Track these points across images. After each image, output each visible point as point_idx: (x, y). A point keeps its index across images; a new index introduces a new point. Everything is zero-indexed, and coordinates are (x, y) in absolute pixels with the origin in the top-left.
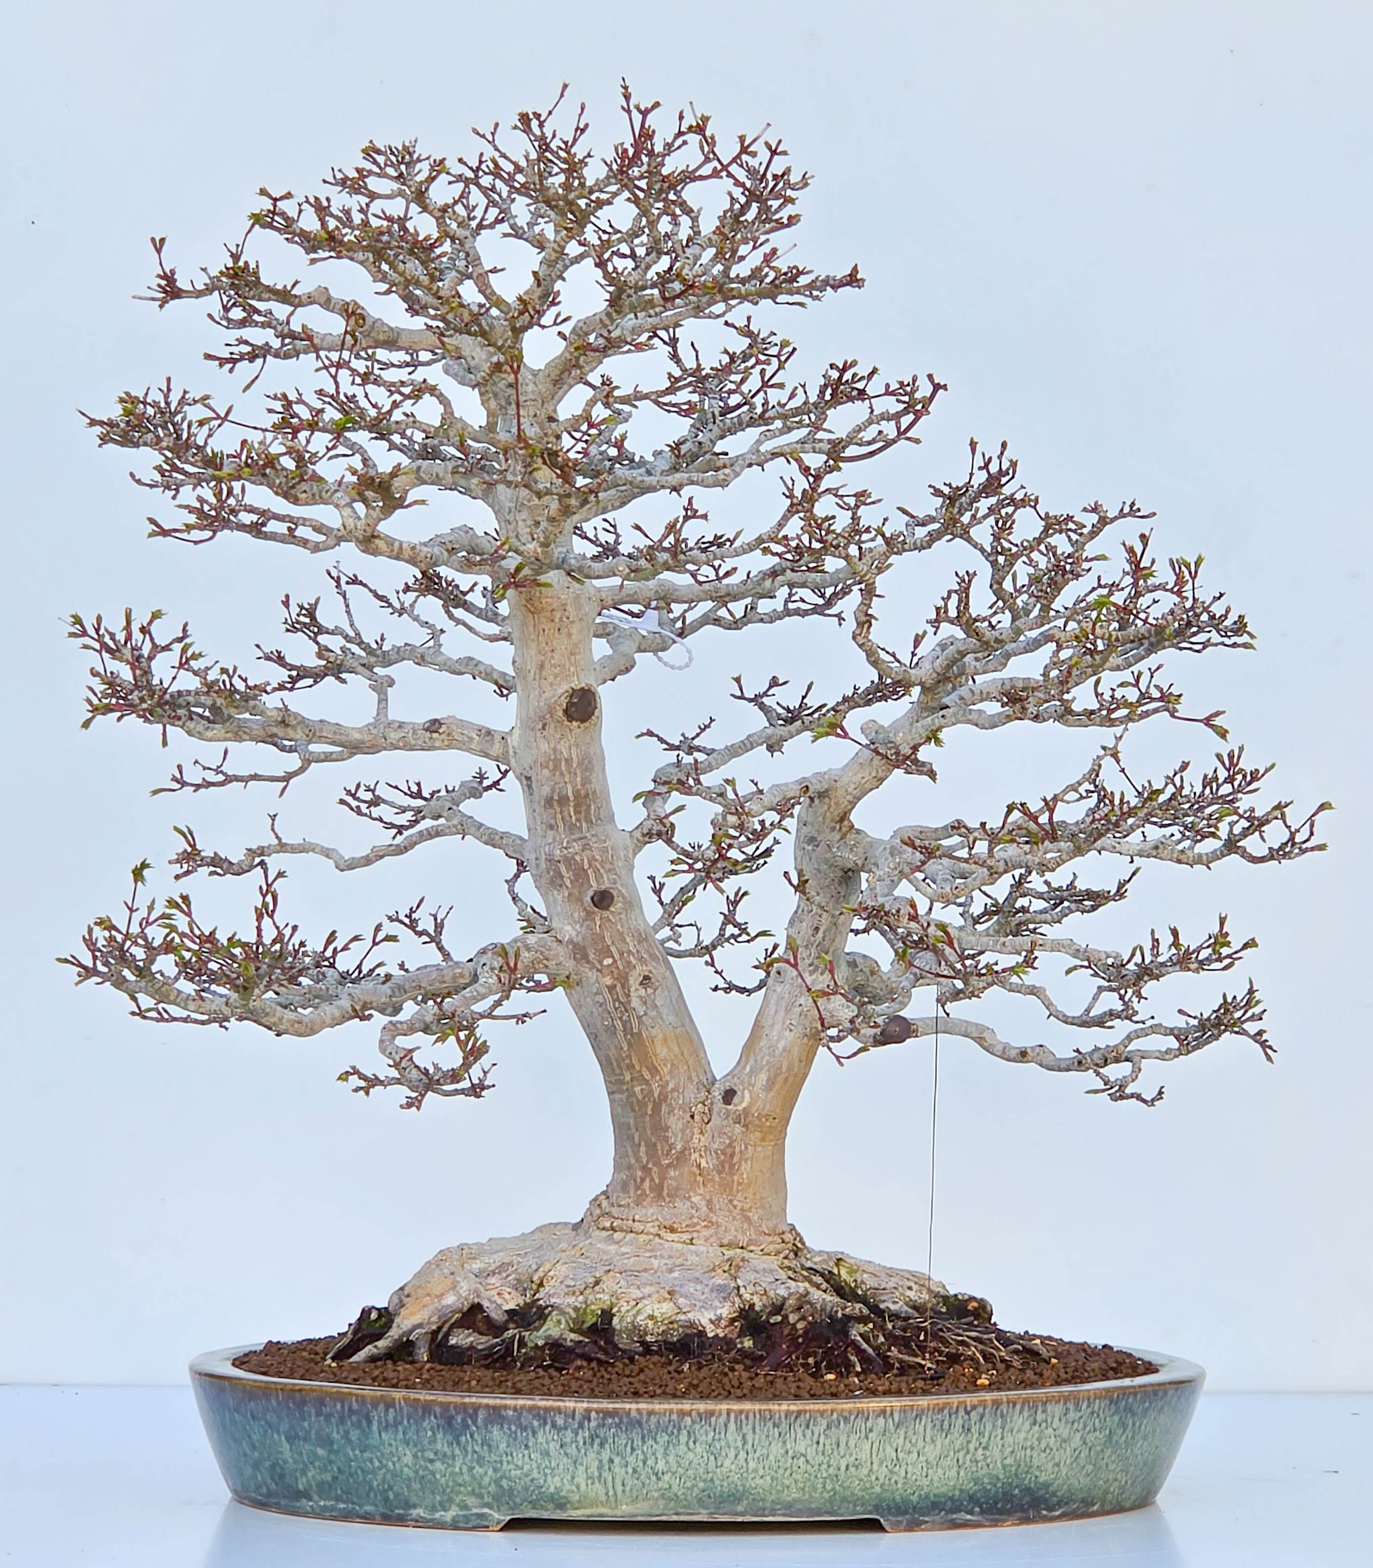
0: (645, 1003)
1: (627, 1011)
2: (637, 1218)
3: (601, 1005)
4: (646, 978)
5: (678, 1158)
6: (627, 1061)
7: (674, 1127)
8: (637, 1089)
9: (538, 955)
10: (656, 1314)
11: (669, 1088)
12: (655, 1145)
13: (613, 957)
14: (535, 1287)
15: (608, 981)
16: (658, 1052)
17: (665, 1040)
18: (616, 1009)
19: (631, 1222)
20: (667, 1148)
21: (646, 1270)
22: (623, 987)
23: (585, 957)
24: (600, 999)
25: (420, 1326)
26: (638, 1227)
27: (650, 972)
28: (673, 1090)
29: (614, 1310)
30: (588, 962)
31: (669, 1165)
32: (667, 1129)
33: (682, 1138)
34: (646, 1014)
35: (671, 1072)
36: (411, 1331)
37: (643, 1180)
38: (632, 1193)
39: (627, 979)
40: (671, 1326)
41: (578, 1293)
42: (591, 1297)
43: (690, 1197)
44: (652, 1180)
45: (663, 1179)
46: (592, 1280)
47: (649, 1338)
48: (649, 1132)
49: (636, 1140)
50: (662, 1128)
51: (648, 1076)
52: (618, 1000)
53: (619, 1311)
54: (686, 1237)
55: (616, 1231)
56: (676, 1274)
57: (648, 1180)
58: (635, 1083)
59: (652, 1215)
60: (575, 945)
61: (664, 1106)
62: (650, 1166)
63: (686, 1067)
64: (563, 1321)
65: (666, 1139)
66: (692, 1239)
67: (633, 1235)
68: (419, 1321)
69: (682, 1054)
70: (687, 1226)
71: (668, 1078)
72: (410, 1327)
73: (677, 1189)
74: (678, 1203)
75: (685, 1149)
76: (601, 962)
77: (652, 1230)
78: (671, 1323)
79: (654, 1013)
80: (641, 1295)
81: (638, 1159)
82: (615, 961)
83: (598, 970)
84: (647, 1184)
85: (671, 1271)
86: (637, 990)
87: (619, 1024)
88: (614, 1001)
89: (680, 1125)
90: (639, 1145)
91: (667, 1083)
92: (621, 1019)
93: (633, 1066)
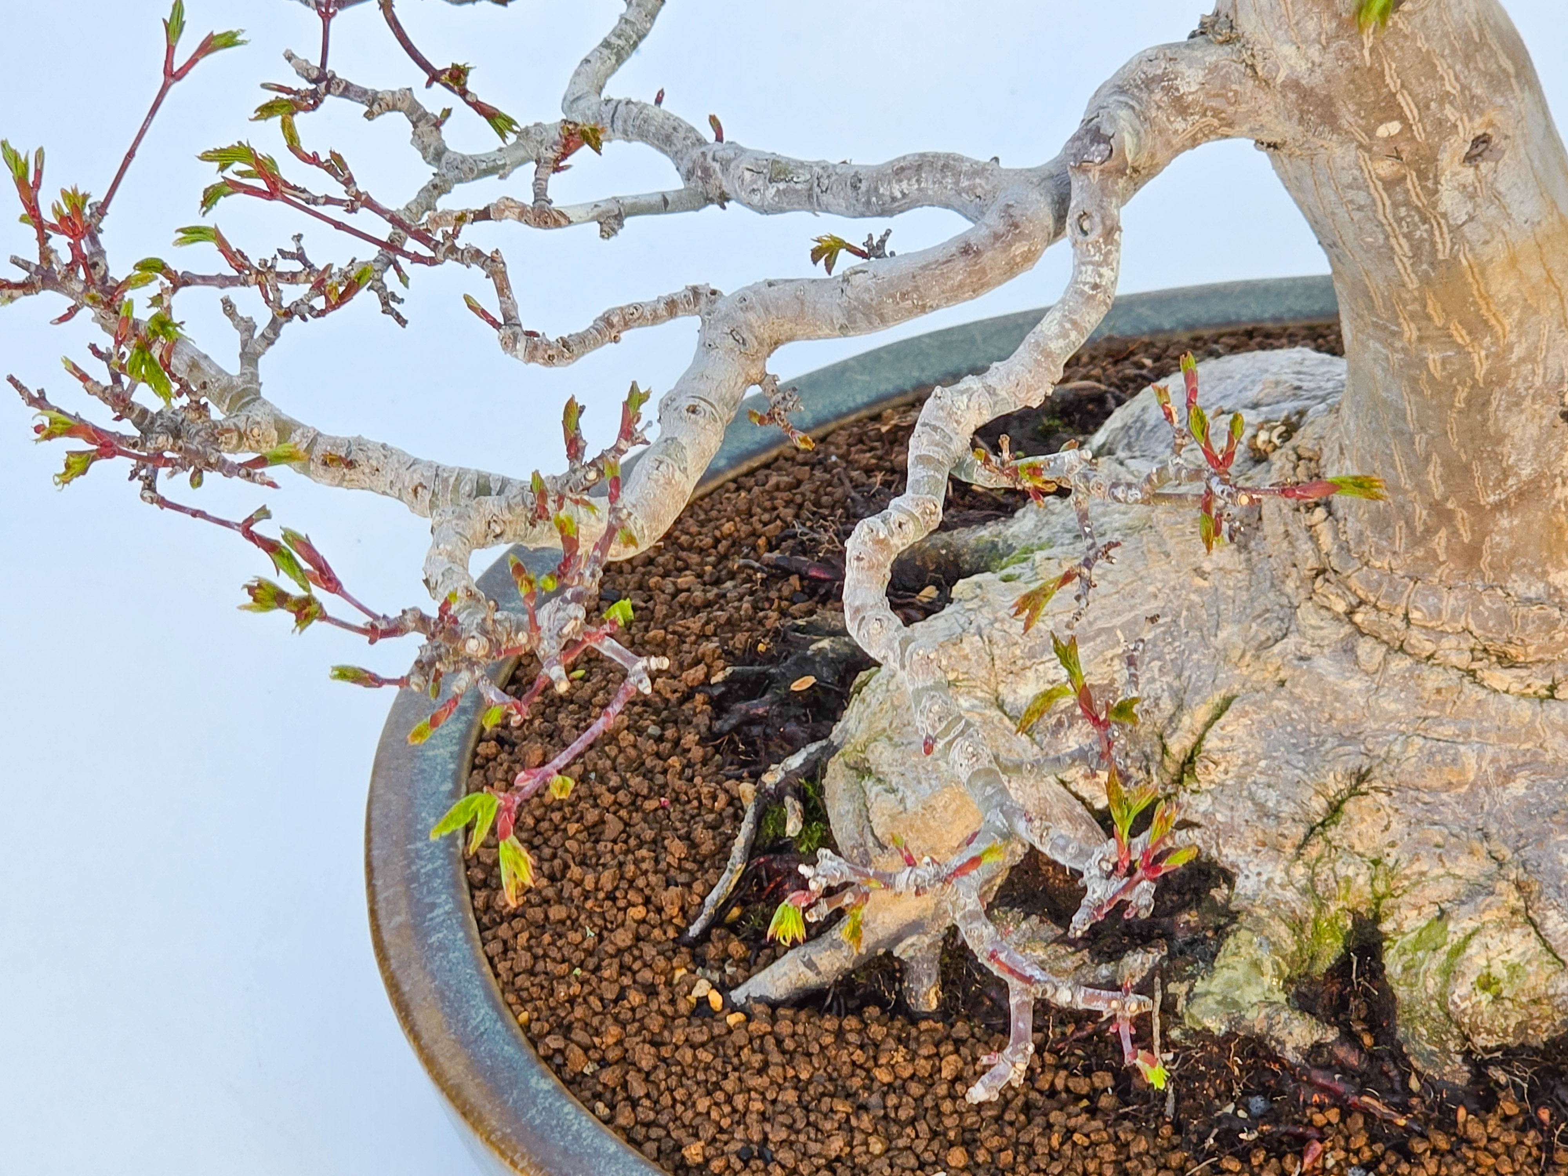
0: (1472, 197)
1: (1425, 220)
2: (1415, 615)
3: (1360, 208)
4: (1482, 140)
5: (1521, 494)
6: (1416, 307)
7: (1517, 434)
8: (1433, 357)
9: (1209, 119)
10: (1499, 970)
11: (1514, 358)
12: (1467, 469)
13: (1403, 119)
14: (1172, 768)
15: (1386, 168)
16: (1493, 289)
17: (1513, 262)
18: (1399, 220)
19: (1399, 624)
20: (1496, 474)
21: (1449, 786)
22: (1422, 175)
23: (1330, 119)
24: (1361, 198)
25: (915, 927)
26: (1417, 639)
27: (1491, 124)
28: (1522, 360)
29: (1387, 926)
30: (1336, 129)
31: (1499, 506)
32: (1500, 439)
33: (1536, 456)
34: (1471, 219)
35: (1521, 323)
36: (898, 938)
37: (1429, 531)
38: (1400, 545)
39: (1433, 159)
40: (1535, 1010)
41: (1290, 851)
42: (1324, 872)
43: (1545, 573)
44: (1455, 533)
45: (1481, 534)
46: (1318, 805)
47: (1481, 1040)
48: (1454, 440)
49: (1420, 446)
50: (1488, 437)
51: (1461, 336)
52: (1407, 203)
53: (1399, 931)
54: (1540, 685)
55: (1363, 635)
56: (1518, 787)
57: (1443, 533)
58: (1428, 345)
59: (1455, 616)
60: (1305, 94)
61: (1497, 393)
62: (1450, 505)
63: (1554, 304)
64: (1268, 966)
65: (1497, 459)
66: (1552, 688)
67: (1408, 662)
68: (913, 915)
69: (1550, 279)
70: (1540, 649)
71: (1513, 338)
72: (893, 928)
73: (1514, 553)
74: (1519, 586)
75: (1542, 475)
76: (1370, 133)
77: (1454, 659)
78: (1536, 1002)
79: (1493, 211)
80: (1448, 888)
81: (1422, 487)
82: (1407, 126)
83: (1360, 146)
84: (1440, 540)
85: (1507, 776)
86: (1455, 174)
87: (1402, 247)
88: (1396, 205)
89: (1533, 430)
90: (1427, 459)
91: (1510, 347)
92: (1408, 236)
93: (1429, 318)
